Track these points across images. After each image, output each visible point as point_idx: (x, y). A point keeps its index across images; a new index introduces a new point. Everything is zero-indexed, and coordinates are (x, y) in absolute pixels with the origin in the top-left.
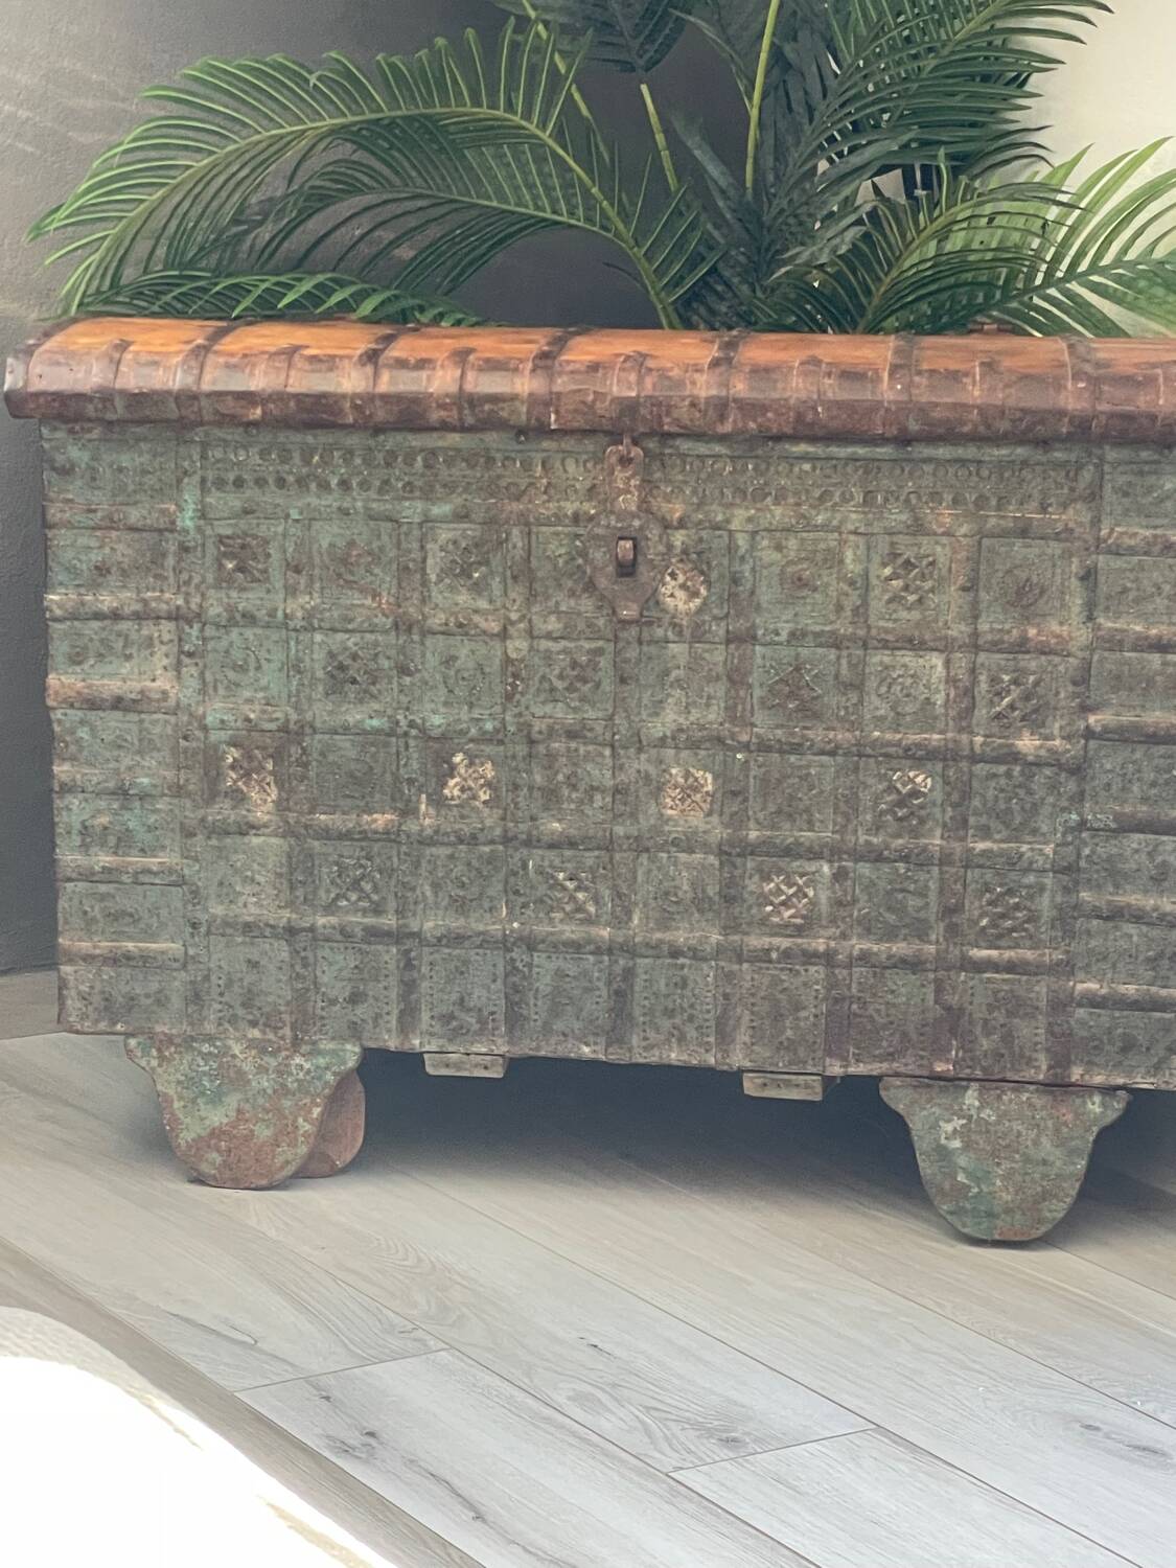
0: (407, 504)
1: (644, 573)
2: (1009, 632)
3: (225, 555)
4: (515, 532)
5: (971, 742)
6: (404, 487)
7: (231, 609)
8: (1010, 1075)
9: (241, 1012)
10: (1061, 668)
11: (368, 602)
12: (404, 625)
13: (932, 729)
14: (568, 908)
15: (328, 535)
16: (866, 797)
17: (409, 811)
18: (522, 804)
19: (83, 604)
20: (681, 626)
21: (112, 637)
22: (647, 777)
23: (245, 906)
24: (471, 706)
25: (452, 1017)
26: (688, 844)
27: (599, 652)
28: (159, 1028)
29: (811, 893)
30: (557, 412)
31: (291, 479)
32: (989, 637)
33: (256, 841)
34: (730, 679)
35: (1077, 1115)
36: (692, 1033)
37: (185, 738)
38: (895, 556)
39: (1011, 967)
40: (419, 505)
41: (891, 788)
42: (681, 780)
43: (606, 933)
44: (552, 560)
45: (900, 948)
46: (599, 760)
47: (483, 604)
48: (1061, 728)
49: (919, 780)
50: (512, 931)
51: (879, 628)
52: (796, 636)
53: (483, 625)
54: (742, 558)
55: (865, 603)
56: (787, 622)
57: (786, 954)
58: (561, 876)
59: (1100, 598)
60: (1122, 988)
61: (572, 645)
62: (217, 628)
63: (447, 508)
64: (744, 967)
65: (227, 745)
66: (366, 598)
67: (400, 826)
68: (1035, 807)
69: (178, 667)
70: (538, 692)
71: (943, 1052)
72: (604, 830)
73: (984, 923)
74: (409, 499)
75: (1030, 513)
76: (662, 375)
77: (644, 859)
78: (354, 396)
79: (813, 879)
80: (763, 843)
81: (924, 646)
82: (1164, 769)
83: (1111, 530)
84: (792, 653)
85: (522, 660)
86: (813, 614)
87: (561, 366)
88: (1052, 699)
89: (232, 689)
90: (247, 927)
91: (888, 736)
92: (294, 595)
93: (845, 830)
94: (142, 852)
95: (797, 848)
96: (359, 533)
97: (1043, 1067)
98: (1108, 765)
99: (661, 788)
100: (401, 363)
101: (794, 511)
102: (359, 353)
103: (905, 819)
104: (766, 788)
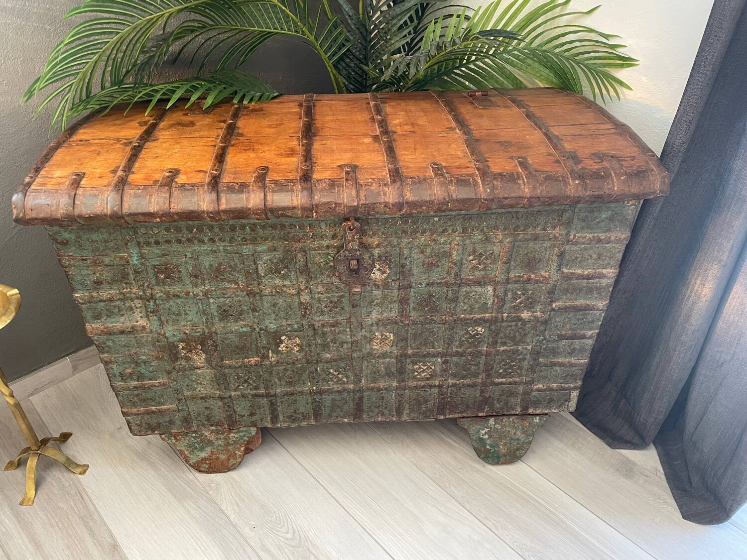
0: (245, 247)
1: (363, 272)
2: (523, 277)
3: (158, 272)
4: (299, 255)
5: (502, 317)
6: (242, 239)
7: (168, 294)
8: (506, 413)
9: (206, 423)
10: (544, 288)
11: (233, 285)
12: (251, 294)
13: (486, 313)
14: (335, 380)
15: (207, 261)
16: (457, 337)
17: (265, 357)
18: (313, 350)
19: (92, 297)
20: (378, 285)
21: (112, 308)
22: (365, 337)
23: (200, 391)
24: (287, 320)
25: (292, 416)
26: (384, 355)
27: (342, 297)
28: (173, 431)
29: (433, 368)
30: (316, 212)
31: (184, 239)
32: (514, 279)
33: (199, 371)
34: (400, 302)
35: (530, 423)
36: (386, 412)
37: (158, 342)
38: (474, 252)
39: (510, 383)
40: (251, 247)
41: (468, 332)
42: (380, 337)
43: (351, 386)
44: (318, 264)
45: (467, 381)
46: (345, 332)
47: (287, 283)
48: (540, 308)
49: (479, 329)
50: (313, 390)
51: (466, 279)
52: (430, 284)
53: (289, 291)
54: (406, 258)
55: (460, 271)
56: (425, 279)
57: (424, 387)
58: (332, 371)
59: (565, 262)
60: (551, 386)
61: (330, 295)
62: (162, 301)
63: (265, 247)
64: (406, 391)
65: (179, 342)
66: (231, 284)
67: (261, 362)
68: (525, 334)
69: (147, 316)
70: (316, 313)
71: (482, 410)
72: (348, 356)
73: (501, 371)
74: (245, 244)
75: (538, 231)
76: (368, 189)
77: (365, 362)
78: (208, 213)
79: (434, 364)
80: (413, 355)
81: (485, 284)
82: (580, 319)
83: (575, 236)
84: (427, 290)
85: (308, 303)
86: (437, 275)
87: (315, 186)
88: (538, 299)
89: (176, 322)
90: (202, 398)
91: (467, 317)
92: (196, 287)
93: (448, 348)
94: (150, 379)
95: (428, 355)
96: (223, 260)
97: (519, 410)
98: (558, 320)
99: (371, 340)
100: (230, 188)
101: (430, 238)
102: (207, 180)
103: (472, 342)
104: (415, 336)
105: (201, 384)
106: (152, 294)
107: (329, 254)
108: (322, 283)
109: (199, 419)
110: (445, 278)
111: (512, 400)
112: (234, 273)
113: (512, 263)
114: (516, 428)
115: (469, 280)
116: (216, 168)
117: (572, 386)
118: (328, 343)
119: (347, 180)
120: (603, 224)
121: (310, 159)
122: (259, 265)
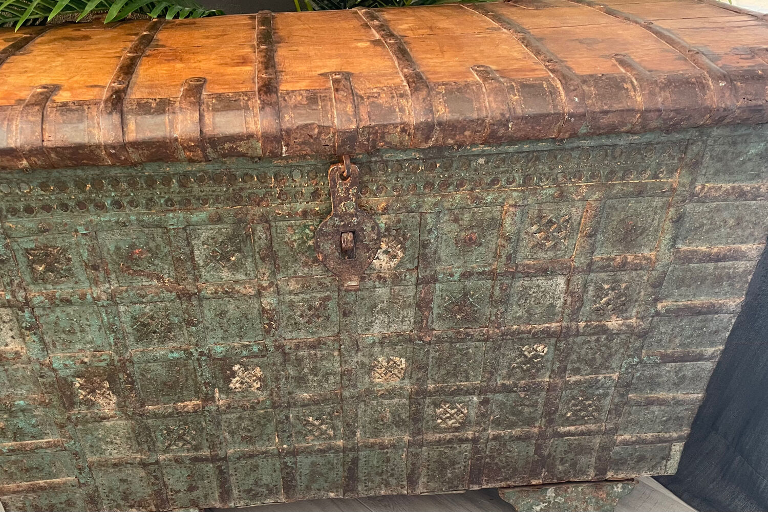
0: (171, 215)
1: (362, 254)
2: (614, 259)
3: (34, 262)
4: (259, 228)
5: (578, 327)
6: (166, 201)
7: (51, 298)
8: (572, 480)
9: (122, 503)
10: (645, 278)
11: (155, 282)
12: (184, 296)
13: (552, 321)
14: (316, 434)
15: (110, 241)
16: (504, 362)
17: (208, 398)
18: (282, 387)
20: (385, 278)
22: (363, 364)
23: (110, 454)
24: (241, 338)
25: (251, 490)
26: (391, 393)
27: (328, 298)
29: (465, 412)
30: (287, 145)
31: (72, 203)
32: (600, 264)
33: (108, 424)
34: (418, 305)
35: (608, 494)
36: (393, 481)
37: (41, 377)
38: (540, 217)
39: (582, 434)
40: (181, 214)
41: (522, 354)
42: (386, 364)
43: (340, 443)
44: (289, 244)
45: (516, 431)
46: (332, 358)
47: (241, 276)
48: (638, 312)
49: (540, 349)
50: (283, 450)
51: (523, 265)
52: (466, 275)
53: (243, 291)
54: (430, 231)
55: (515, 252)
56: (458, 267)
57: (450, 441)
58: (311, 419)
59: (683, 232)
60: (643, 436)
61: (308, 296)
62: (44, 309)
63: (203, 215)
64: (424, 449)
65: (73, 377)
66: (152, 281)
67: (203, 407)
68: (611, 355)
69: (22, 336)
70: (287, 326)
71: (536, 475)
72: (336, 395)
73: (569, 415)
74: (172, 211)
75: (646, 179)
76: (373, 102)
77: (362, 405)
78: (106, 147)
79: (467, 405)
80: (437, 391)
81: (554, 273)
82: (698, 329)
83: (703, 187)
84: (462, 286)
85: (274, 310)
86: (477, 260)
87: (285, 100)
88: (635, 297)
89: (67, 344)
90: (115, 465)
91: (523, 328)
92: (97, 285)
93: (490, 379)
94: (33, 437)
95: (459, 392)
96: (137, 238)
97: (592, 474)
98: (663, 330)
99: (372, 369)
100: (144, 108)
101: (470, 194)
102: (105, 95)
103: (528, 370)
104: (439, 362)
105: (112, 443)
106: (26, 298)
107: (306, 226)
108: (295, 276)
109: (112, 497)
110: (490, 265)
111: (583, 460)
112: (156, 262)
113: (599, 236)
114: (587, 502)
115: (528, 266)
116: (120, 79)
117: (675, 435)
118: (305, 375)
119: (337, 90)
120: (749, 165)
121: (274, 66)
122: (195, 248)
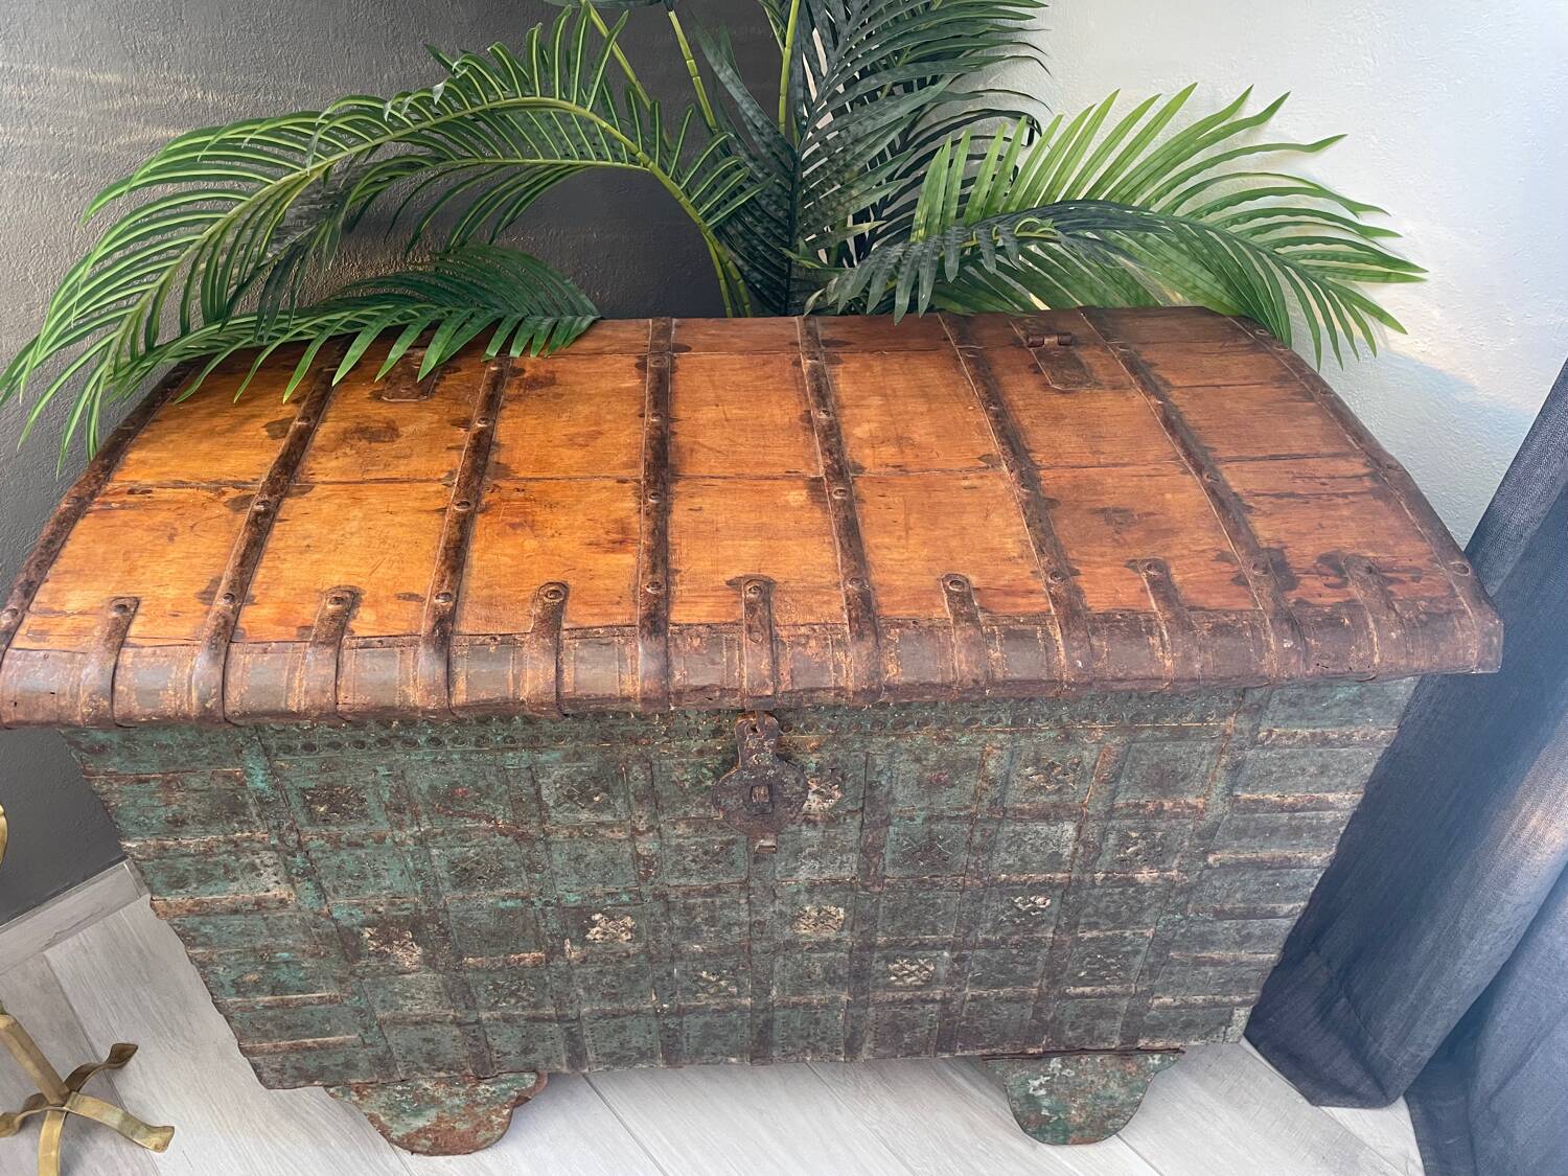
0: (511, 754)
1: (781, 809)
2: (1144, 806)
3: (312, 802)
4: (636, 768)
5: (1093, 880)
6: (504, 739)
7: (335, 841)
8: (1088, 1048)
9: (425, 1065)
10: (1190, 828)
11: (484, 824)
12: (523, 840)
13: (1056, 871)
14: (712, 991)
15: (422, 781)
16: (987, 915)
17: (555, 951)
18: (663, 939)
19: (164, 847)
20: (815, 821)
21: (210, 867)
22: (782, 914)
23: (410, 1010)
24: (605, 884)
25: (615, 1054)
26: (823, 947)
27: (733, 842)
28: (353, 1081)
29: (932, 968)
31: (370, 741)
32: (1125, 810)
33: (408, 977)
34: (863, 851)
35: (1139, 1067)
36: (824, 1047)
37: (315, 927)
38: (1038, 759)
39: (1102, 996)
40: (525, 753)
41: (1013, 906)
42: (815, 914)
43: (747, 1002)
44: (678, 784)
45: (1006, 992)
46: (736, 906)
47: (607, 818)
48: (1180, 864)
49: (1039, 901)
50: (663, 1010)
51: (1015, 810)
52: (934, 818)
53: (610, 834)
54: (880, 772)
55: (1003, 795)
56: (922, 810)
57: (909, 1001)
58: (704, 975)
59: (1243, 780)
60: (1191, 999)
61: (703, 840)
62: (324, 853)
63: (557, 754)
64: (870, 1010)
65: (361, 927)
66: (479, 822)
67: (547, 961)
68: (1142, 909)
69: (291, 880)
70: (672, 872)
71: (1035, 1043)
72: (742, 948)
73: (1082, 974)
74: (512, 749)
75: (1188, 722)
76: (799, 653)
77: (780, 959)
78: (424, 712)
79: (934, 961)
80: (891, 945)
81: (1059, 819)
82: (1268, 884)
83: (1271, 732)
84: (926, 830)
85: (653, 855)
86: (949, 803)
87: (676, 644)
88: (1176, 848)
89: (354, 890)
90: (416, 1023)
91: (1015, 878)
92: (400, 828)
93: (966, 934)
94: (300, 992)
95: (922, 946)
96: (462, 777)
97: (1116, 1042)
98: (1218, 884)
99: (795, 919)
100: (478, 652)
101: (936, 734)
102: (425, 625)
103: (1023, 924)
104: (895, 913)
105: (413, 998)
106: (299, 842)
107: (703, 765)
108: (686, 818)
109: (410, 1059)
110: (967, 808)
111: (1103, 1025)
112: (487, 802)
113: (1122, 782)
114: (1108, 1076)
115: (1022, 811)
116: (445, 588)
117: (1238, 999)
118: (697, 926)
119: (750, 629)
120: (1336, 711)
121: (665, 560)
122: (544, 786)
